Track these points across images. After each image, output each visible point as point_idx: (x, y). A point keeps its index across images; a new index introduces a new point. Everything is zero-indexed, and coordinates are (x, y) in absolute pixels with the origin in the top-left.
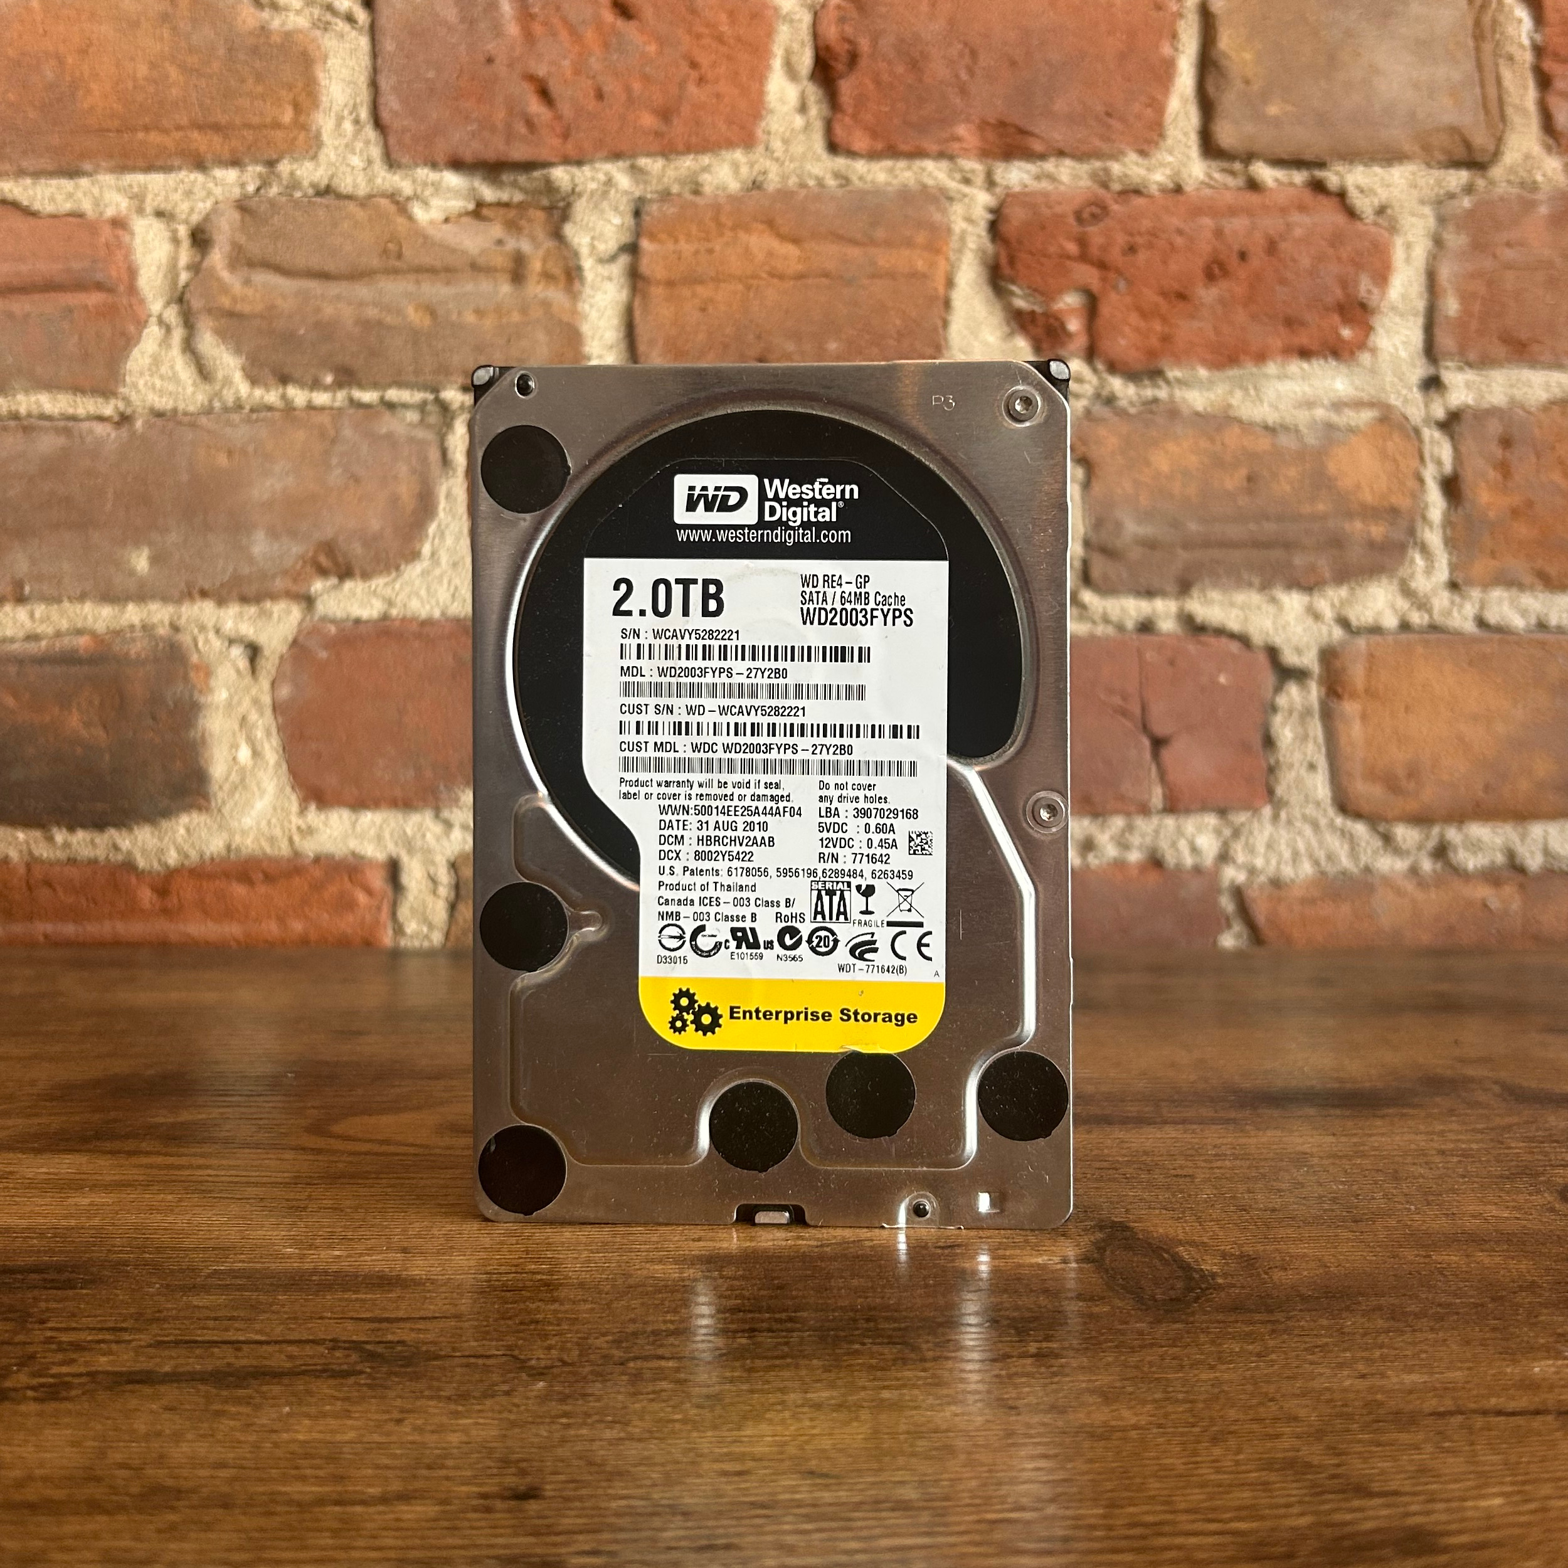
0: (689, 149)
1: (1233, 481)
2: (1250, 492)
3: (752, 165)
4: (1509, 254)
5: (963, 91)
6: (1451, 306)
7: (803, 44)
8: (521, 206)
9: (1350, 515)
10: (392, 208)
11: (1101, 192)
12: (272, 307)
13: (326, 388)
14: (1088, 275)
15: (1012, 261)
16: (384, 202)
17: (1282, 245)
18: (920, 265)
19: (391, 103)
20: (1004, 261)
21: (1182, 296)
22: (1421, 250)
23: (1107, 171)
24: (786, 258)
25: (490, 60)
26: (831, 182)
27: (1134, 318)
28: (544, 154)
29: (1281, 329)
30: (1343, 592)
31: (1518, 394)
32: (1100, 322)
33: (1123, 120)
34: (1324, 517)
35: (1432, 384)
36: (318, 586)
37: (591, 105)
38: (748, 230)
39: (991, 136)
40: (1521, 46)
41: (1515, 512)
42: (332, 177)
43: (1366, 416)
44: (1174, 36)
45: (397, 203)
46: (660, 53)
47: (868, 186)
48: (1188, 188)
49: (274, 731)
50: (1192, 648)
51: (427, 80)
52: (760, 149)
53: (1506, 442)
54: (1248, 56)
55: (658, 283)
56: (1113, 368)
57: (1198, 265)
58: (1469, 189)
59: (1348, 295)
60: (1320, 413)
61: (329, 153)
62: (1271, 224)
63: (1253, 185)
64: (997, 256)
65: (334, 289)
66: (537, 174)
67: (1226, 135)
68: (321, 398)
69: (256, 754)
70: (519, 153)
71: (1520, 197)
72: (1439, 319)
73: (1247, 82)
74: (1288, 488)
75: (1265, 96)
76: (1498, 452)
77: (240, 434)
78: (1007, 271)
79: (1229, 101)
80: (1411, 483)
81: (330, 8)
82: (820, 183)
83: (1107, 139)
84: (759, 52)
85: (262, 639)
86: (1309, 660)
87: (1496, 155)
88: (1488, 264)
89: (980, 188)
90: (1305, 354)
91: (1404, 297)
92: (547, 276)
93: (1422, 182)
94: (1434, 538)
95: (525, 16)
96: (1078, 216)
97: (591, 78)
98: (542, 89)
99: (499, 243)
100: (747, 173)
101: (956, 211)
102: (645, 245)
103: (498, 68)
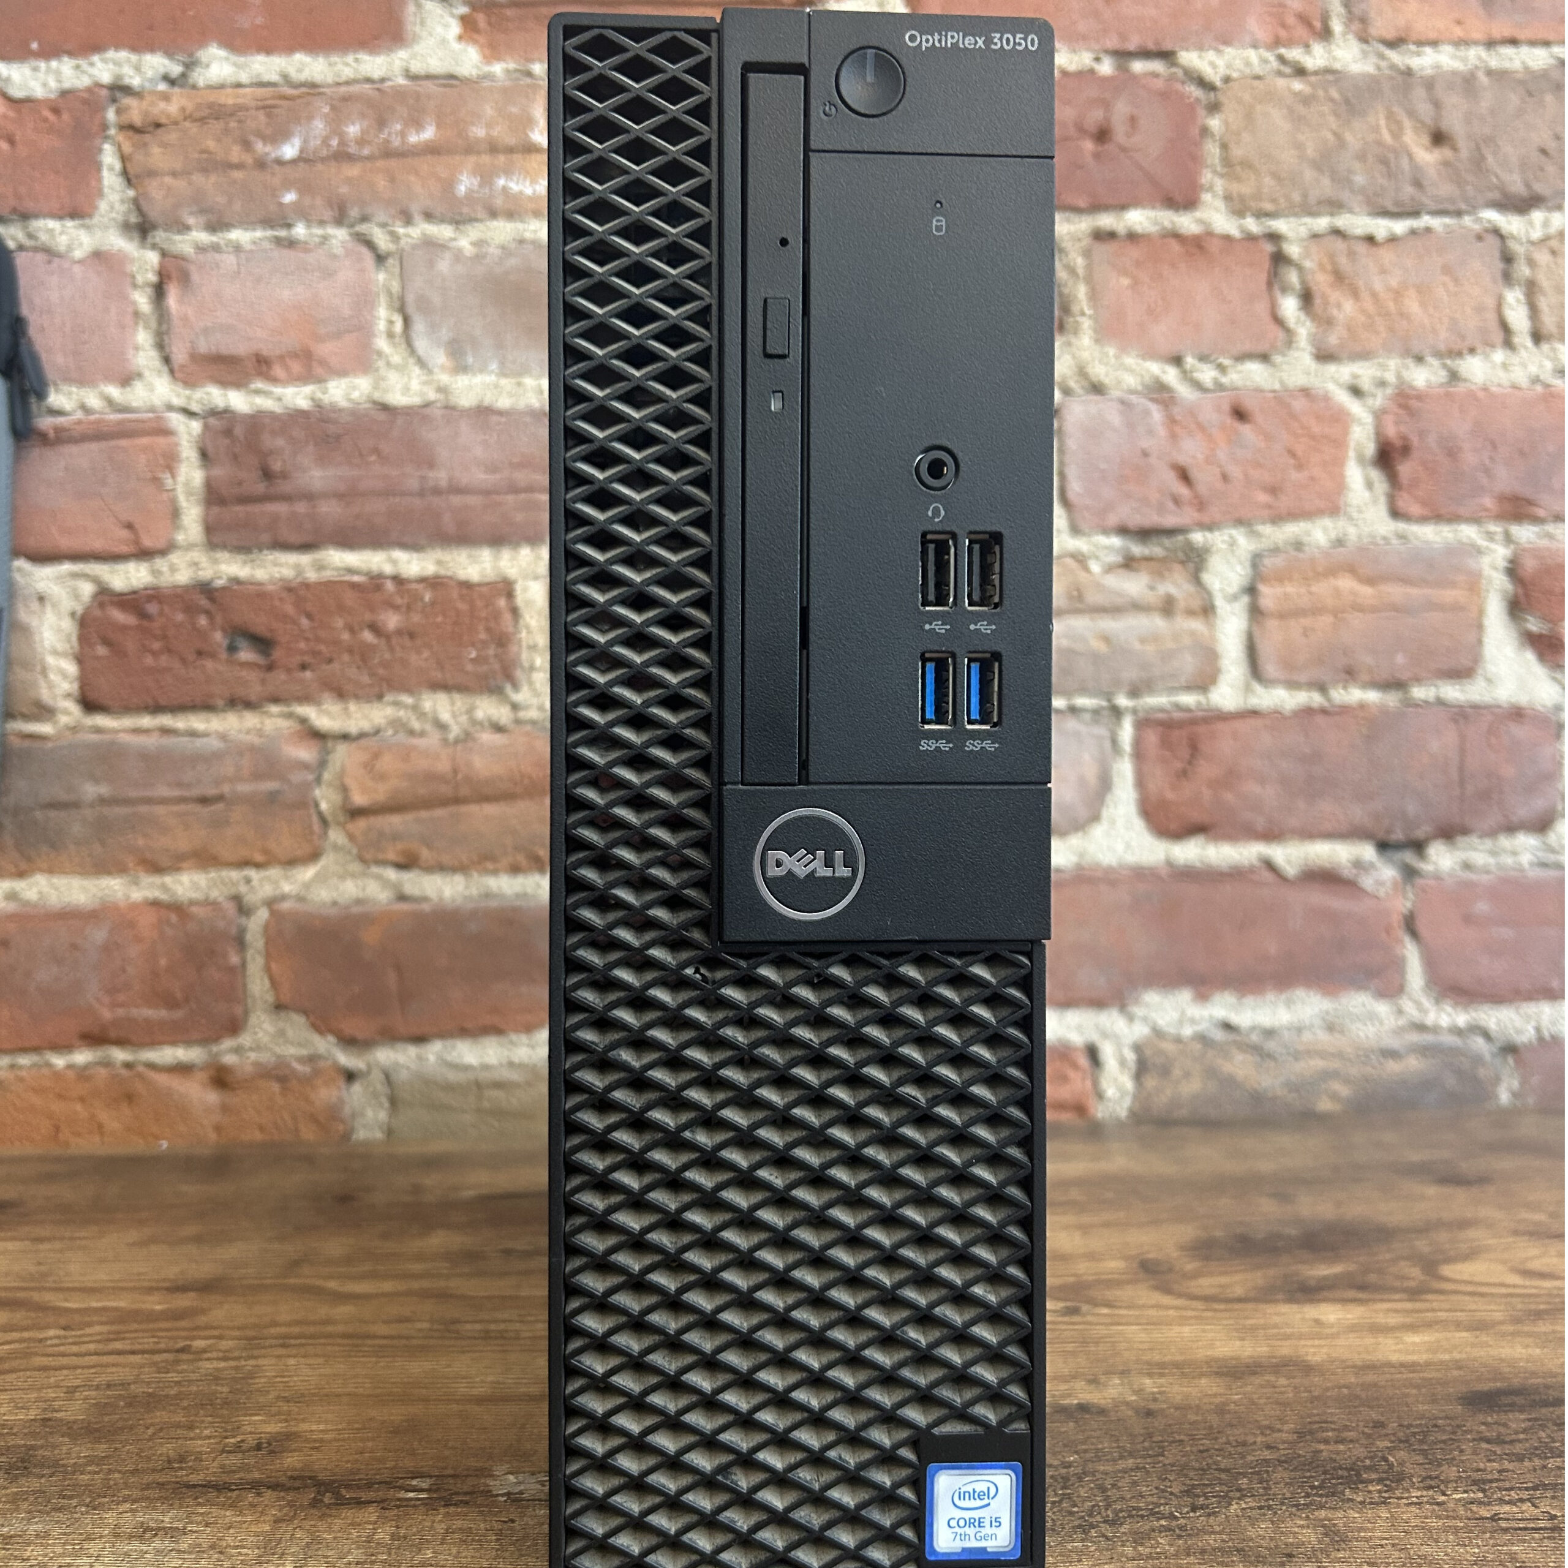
0: (1292, 517)
3: (1336, 528)
5: (1488, 474)
7: (1369, 440)
8: (1163, 560)
10: (1078, 564)
15: (1527, 597)
16: (1069, 561)
18: (1462, 601)
19: (1075, 488)
20: (1520, 597)
24: (1364, 596)
25: (1145, 454)
26: (1394, 541)
28: (1186, 523)
37: (1219, 485)
38: (1337, 576)
39: (1507, 505)
45: (1081, 560)
46: (1269, 447)
47: (1423, 546)
51: (1101, 470)
52: (1343, 517)
55: (1273, 615)
64: (1516, 594)
66: (1180, 538)
70: (1170, 520)
78: (1523, 605)
82: (1386, 541)
84: (1340, 443)
89: (1501, 544)
92: (1190, 613)
95: (1171, 424)
97: (1220, 467)
98: (1184, 475)
99: (1152, 588)
100: (1333, 535)
101: (1485, 561)
102: (1263, 588)
103: (1153, 460)
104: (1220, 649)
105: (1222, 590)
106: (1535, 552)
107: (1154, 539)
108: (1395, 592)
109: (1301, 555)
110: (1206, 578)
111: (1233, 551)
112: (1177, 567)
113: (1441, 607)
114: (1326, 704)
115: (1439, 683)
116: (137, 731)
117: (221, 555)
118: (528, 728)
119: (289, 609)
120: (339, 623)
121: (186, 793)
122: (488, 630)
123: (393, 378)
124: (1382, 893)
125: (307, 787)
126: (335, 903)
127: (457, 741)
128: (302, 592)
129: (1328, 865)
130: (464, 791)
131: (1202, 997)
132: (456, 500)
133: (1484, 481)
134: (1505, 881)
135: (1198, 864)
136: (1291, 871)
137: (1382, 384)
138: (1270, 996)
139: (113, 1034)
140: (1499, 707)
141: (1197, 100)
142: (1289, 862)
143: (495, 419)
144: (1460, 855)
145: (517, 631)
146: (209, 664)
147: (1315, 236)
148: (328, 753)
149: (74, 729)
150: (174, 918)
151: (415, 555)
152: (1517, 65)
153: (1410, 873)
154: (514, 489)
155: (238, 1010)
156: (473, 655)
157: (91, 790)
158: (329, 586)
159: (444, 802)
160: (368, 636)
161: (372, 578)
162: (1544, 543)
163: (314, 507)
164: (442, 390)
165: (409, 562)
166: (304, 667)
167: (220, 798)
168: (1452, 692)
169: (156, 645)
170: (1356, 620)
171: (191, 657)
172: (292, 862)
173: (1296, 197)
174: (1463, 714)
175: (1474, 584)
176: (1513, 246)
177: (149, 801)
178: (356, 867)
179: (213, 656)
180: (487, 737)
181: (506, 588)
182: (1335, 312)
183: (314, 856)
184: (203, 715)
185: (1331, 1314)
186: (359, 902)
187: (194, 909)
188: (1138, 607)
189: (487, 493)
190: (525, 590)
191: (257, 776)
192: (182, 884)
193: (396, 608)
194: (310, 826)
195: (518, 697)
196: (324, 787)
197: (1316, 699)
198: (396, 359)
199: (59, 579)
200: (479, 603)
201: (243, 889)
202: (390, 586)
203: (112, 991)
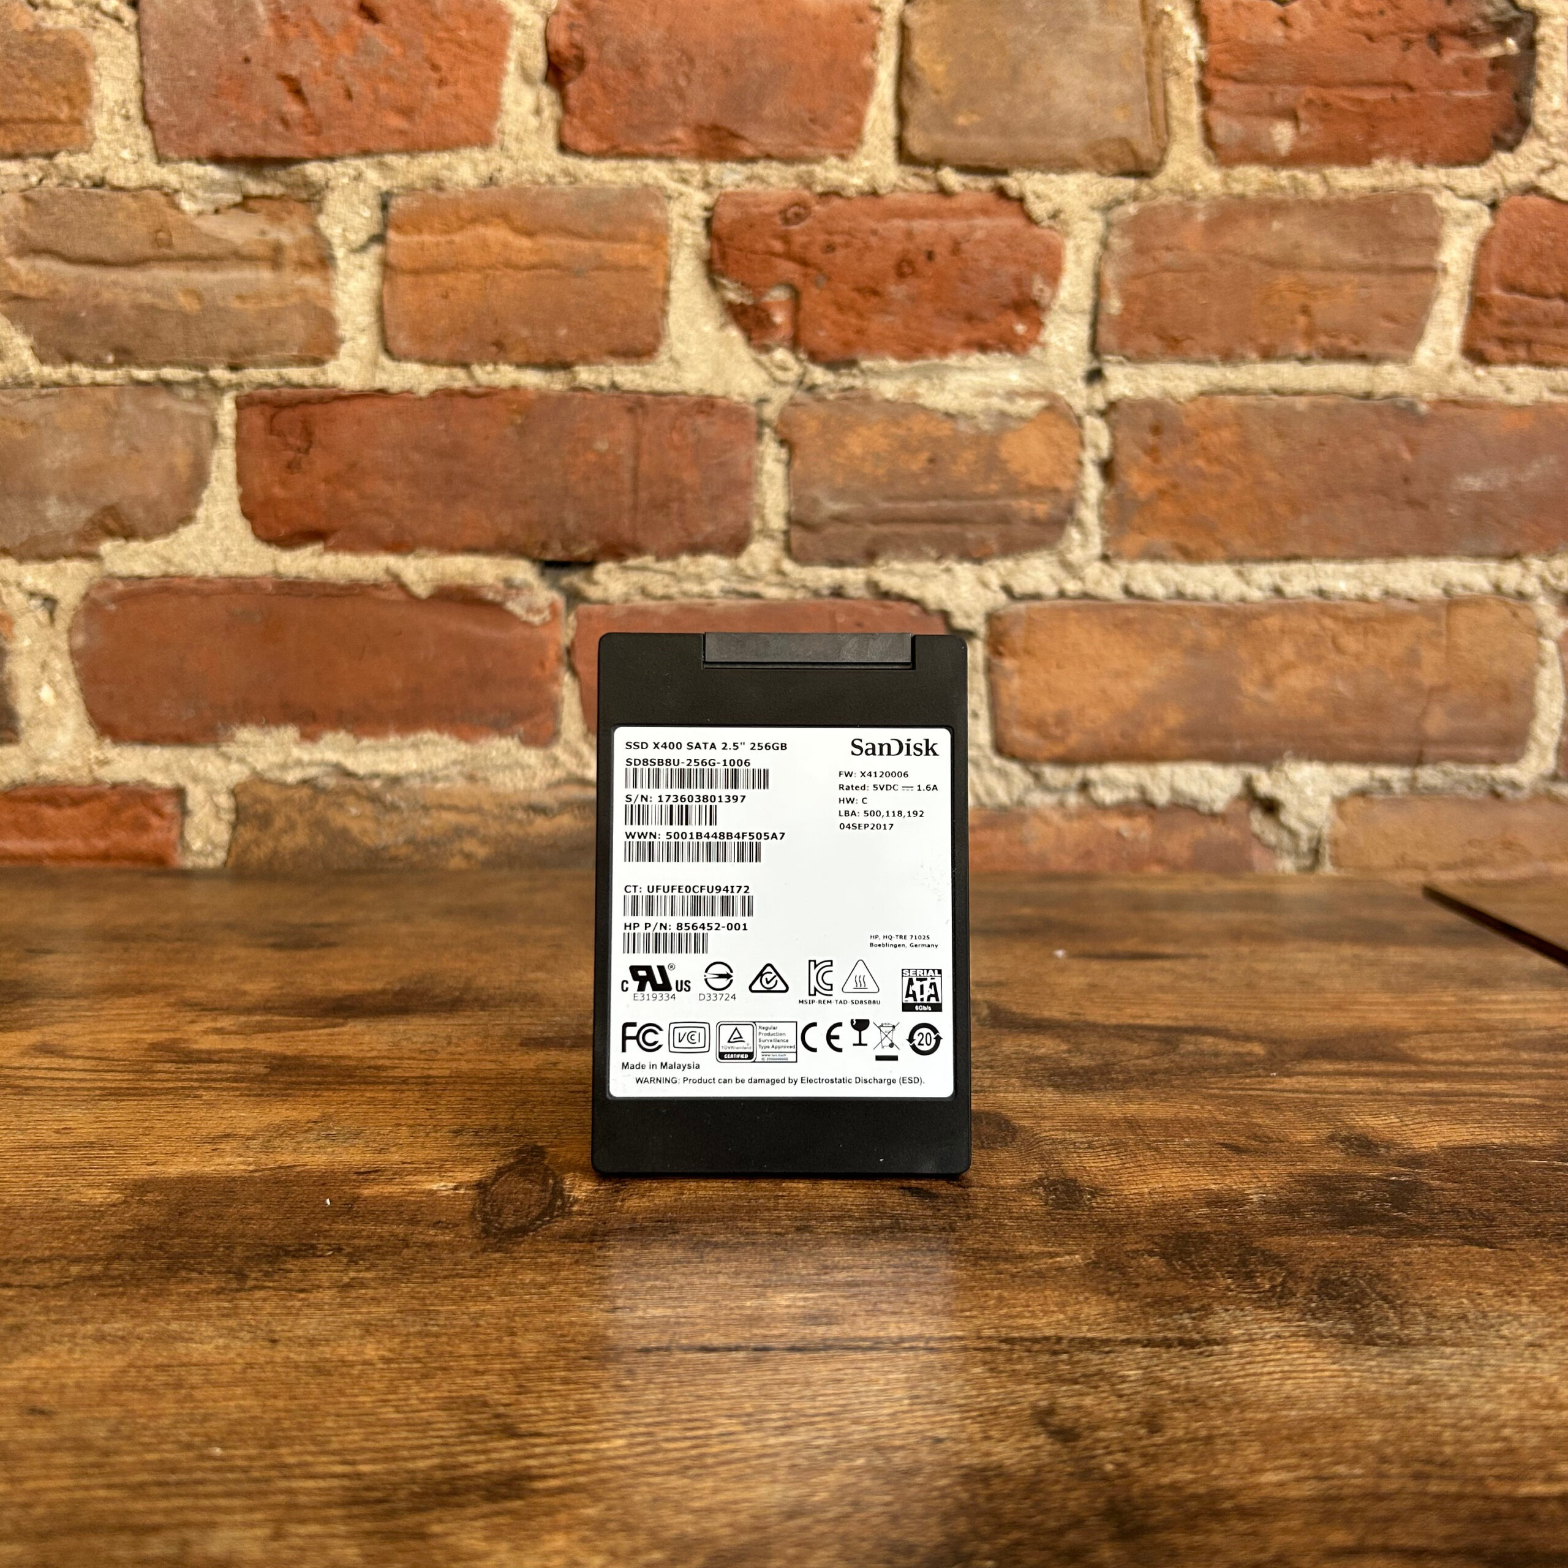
0: (432, 147)
1: (918, 464)
2: (930, 473)
3: (488, 161)
4: (1168, 257)
5: (681, 96)
6: (1114, 305)
7: (536, 50)
8: (281, 198)
9: (1017, 494)
10: (162, 200)
11: (806, 193)
12: (56, 291)
13: (107, 367)
15: (723, 256)
16: (154, 194)
17: (965, 246)
18: (643, 260)
19: (157, 99)
20: (716, 255)
21: (875, 293)
22: (1090, 251)
23: (811, 174)
24: (520, 250)
25: (247, 60)
26: (562, 180)
27: (832, 312)
28: (299, 151)
29: (964, 325)
30: (1009, 563)
31: (1169, 386)
32: (802, 315)
33: (826, 127)
34: (995, 497)
35: (1095, 376)
36: (106, 547)
37: (342, 104)
38: (486, 224)
39: (706, 138)
40: (1188, 63)
41: (1162, 493)
42: (105, 170)
43: (1037, 404)
44: (874, 47)
45: (166, 195)
46: (404, 55)
47: (594, 185)
48: (882, 191)
49: (72, 675)
50: (877, 611)
51: (189, 78)
52: (496, 147)
53: (1156, 430)
54: (940, 68)
55: (404, 272)
56: (814, 357)
57: (888, 263)
58: (1136, 197)
59: (1022, 293)
60: (997, 403)
61: (102, 147)
62: (955, 226)
63: (943, 191)
64: (711, 251)
65: (113, 275)
66: (294, 169)
67: (917, 144)
68: (103, 376)
69: (58, 695)
70: (275, 149)
71: (1180, 204)
72: (1103, 317)
73: (937, 92)
74: (964, 469)
75: (954, 106)
76: (1151, 439)
77: (33, 409)
78: (718, 266)
80: (1073, 467)
81: (97, 7)
82: (551, 179)
83: (811, 144)
84: (495, 54)
85: (58, 594)
86: (977, 624)
87: (1161, 164)
88: (1150, 266)
89: (698, 188)
90: (983, 347)
91: (1073, 296)
92: (304, 266)
93: (1092, 190)
94: (1089, 515)
95: (279, 18)
100: (484, 170)
109: (442, 196)
113: (616, 268)
129: (468, 582)
188: (240, 257)
197: (459, 379)
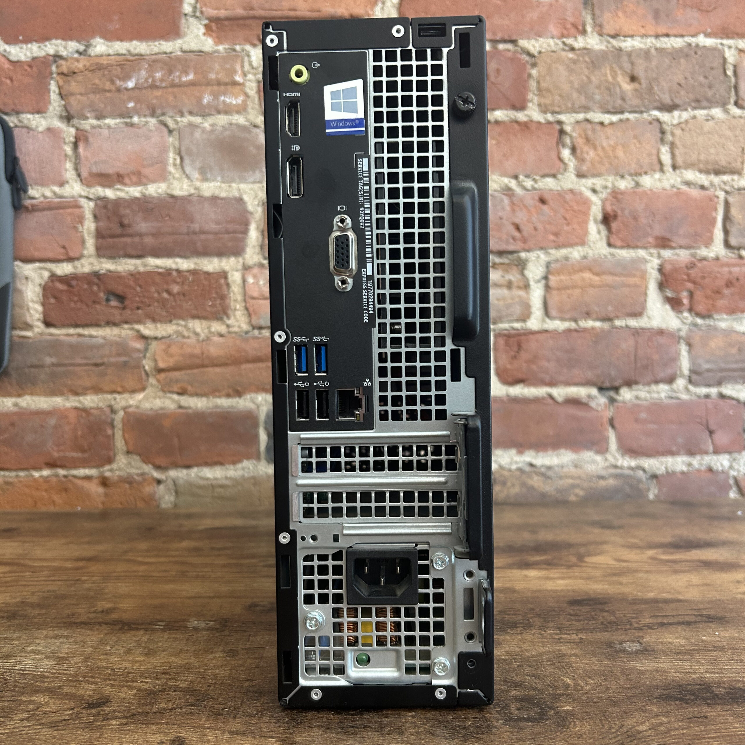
14: (690, 285)
79: (733, 230)
96: (687, 267)
97: (533, 224)
98: (518, 228)
99: (503, 277)
101: (649, 266)
102: (551, 277)
103: (504, 221)
104: (532, 304)
105: (533, 278)
106: (671, 262)
107: (505, 255)
108: (609, 279)
110: (526, 272)
111: (538, 261)
112: (515, 267)
114: (577, 327)
115: (627, 318)
116: (68, 335)
117: (104, 260)
118: (234, 335)
119: (132, 283)
120: (153, 289)
121: (89, 362)
122: (217, 293)
123: (176, 184)
124: (599, 409)
125: (139, 359)
126: (152, 409)
127: (203, 341)
128: (137, 276)
130: (206, 362)
131: (520, 452)
132: (203, 237)
133: (649, 230)
134: (654, 404)
135: (520, 396)
136: (560, 399)
137: (606, 187)
138: (550, 452)
139: (59, 463)
140: (653, 329)
141: (527, 62)
142: (559, 395)
143: (219, 201)
144: (635, 393)
145: (229, 294)
146: (98, 307)
147: (578, 122)
148: (149, 345)
149: (41, 334)
150: (84, 414)
151: (185, 260)
152: (669, 46)
153: (612, 401)
154: (228, 232)
155: (111, 454)
156: (210, 304)
157: (48, 360)
158: (149, 273)
159: (198, 367)
160: (165, 295)
161: (167, 270)
162: (675, 257)
163: (142, 239)
164: (197, 189)
165: (183, 263)
166: (138, 308)
167: (102, 364)
168: (633, 323)
169: (76, 299)
170: (591, 291)
171: (90, 303)
172: (133, 391)
173: (570, 105)
174: (637, 332)
175: (643, 275)
176: (665, 126)
177: (72, 365)
178: (161, 394)
179: (99, 303)
180: (216, 339)
181: (224, 275)
182: (585, 156)
183: (143, 389)
184: (96, 329)
185: (532, 573)
186: (162, 409)
187: (92, 411)
189: (216, 233)
190: (232, 276)
191: (119, 355)
192: (87, 400)
193: (177, 283)
194: (141, 376)
195: (229, 322)
196: (147, 359)
198: (177, 175)
199: (35, 270)
200: (213, 281)
201: (113, 402)
202: (175, 274)
203: (58, 445)
